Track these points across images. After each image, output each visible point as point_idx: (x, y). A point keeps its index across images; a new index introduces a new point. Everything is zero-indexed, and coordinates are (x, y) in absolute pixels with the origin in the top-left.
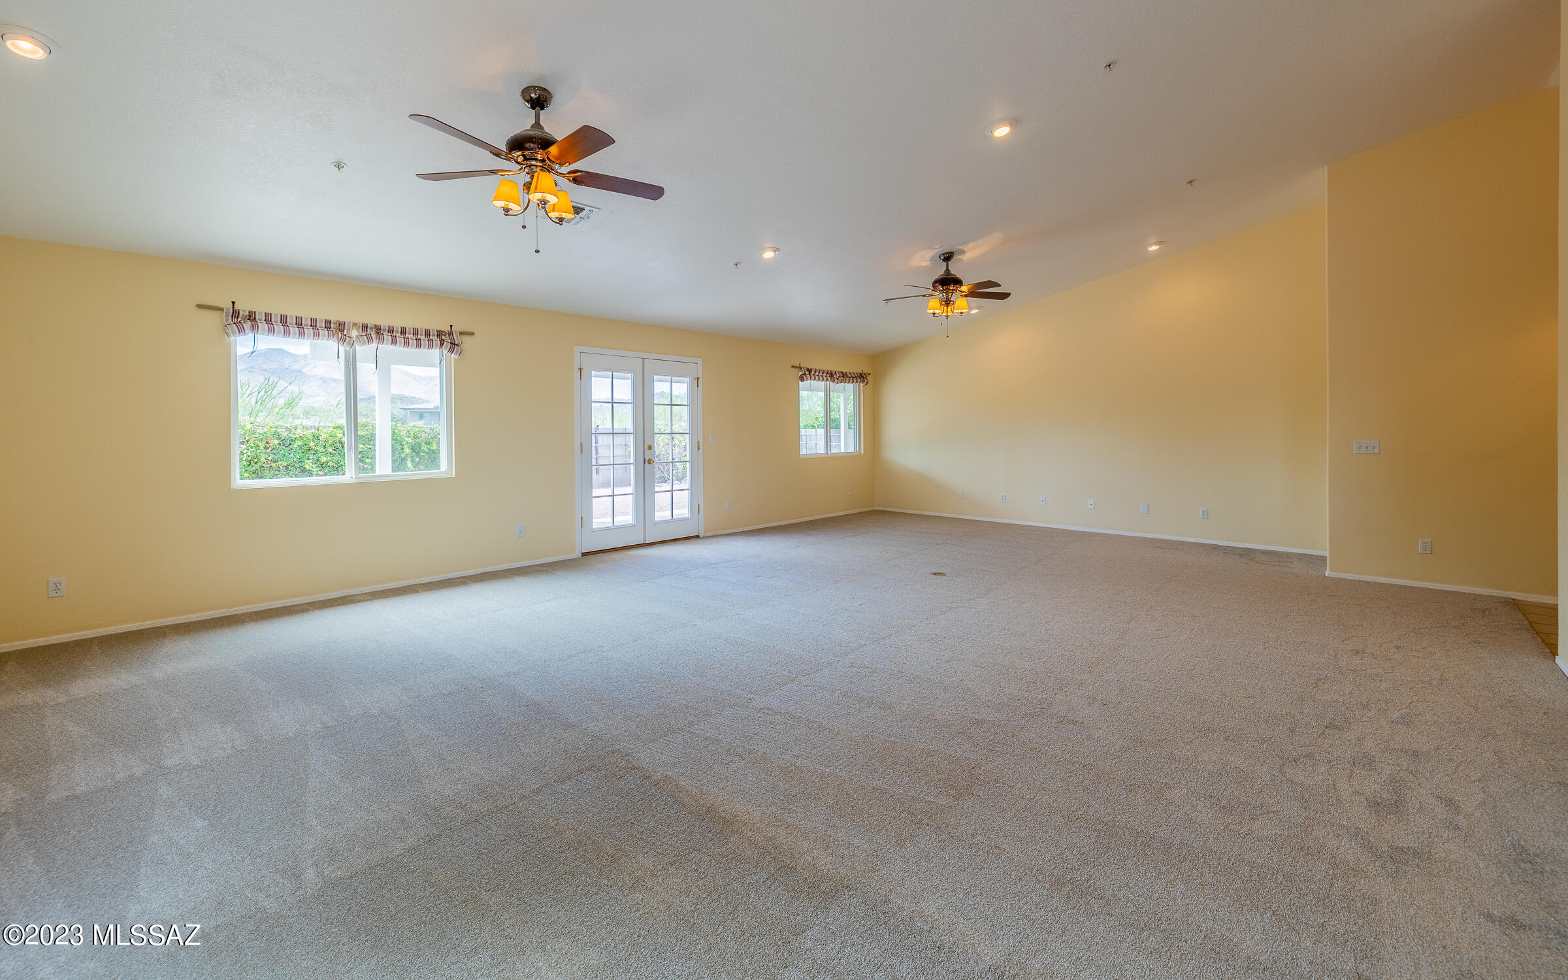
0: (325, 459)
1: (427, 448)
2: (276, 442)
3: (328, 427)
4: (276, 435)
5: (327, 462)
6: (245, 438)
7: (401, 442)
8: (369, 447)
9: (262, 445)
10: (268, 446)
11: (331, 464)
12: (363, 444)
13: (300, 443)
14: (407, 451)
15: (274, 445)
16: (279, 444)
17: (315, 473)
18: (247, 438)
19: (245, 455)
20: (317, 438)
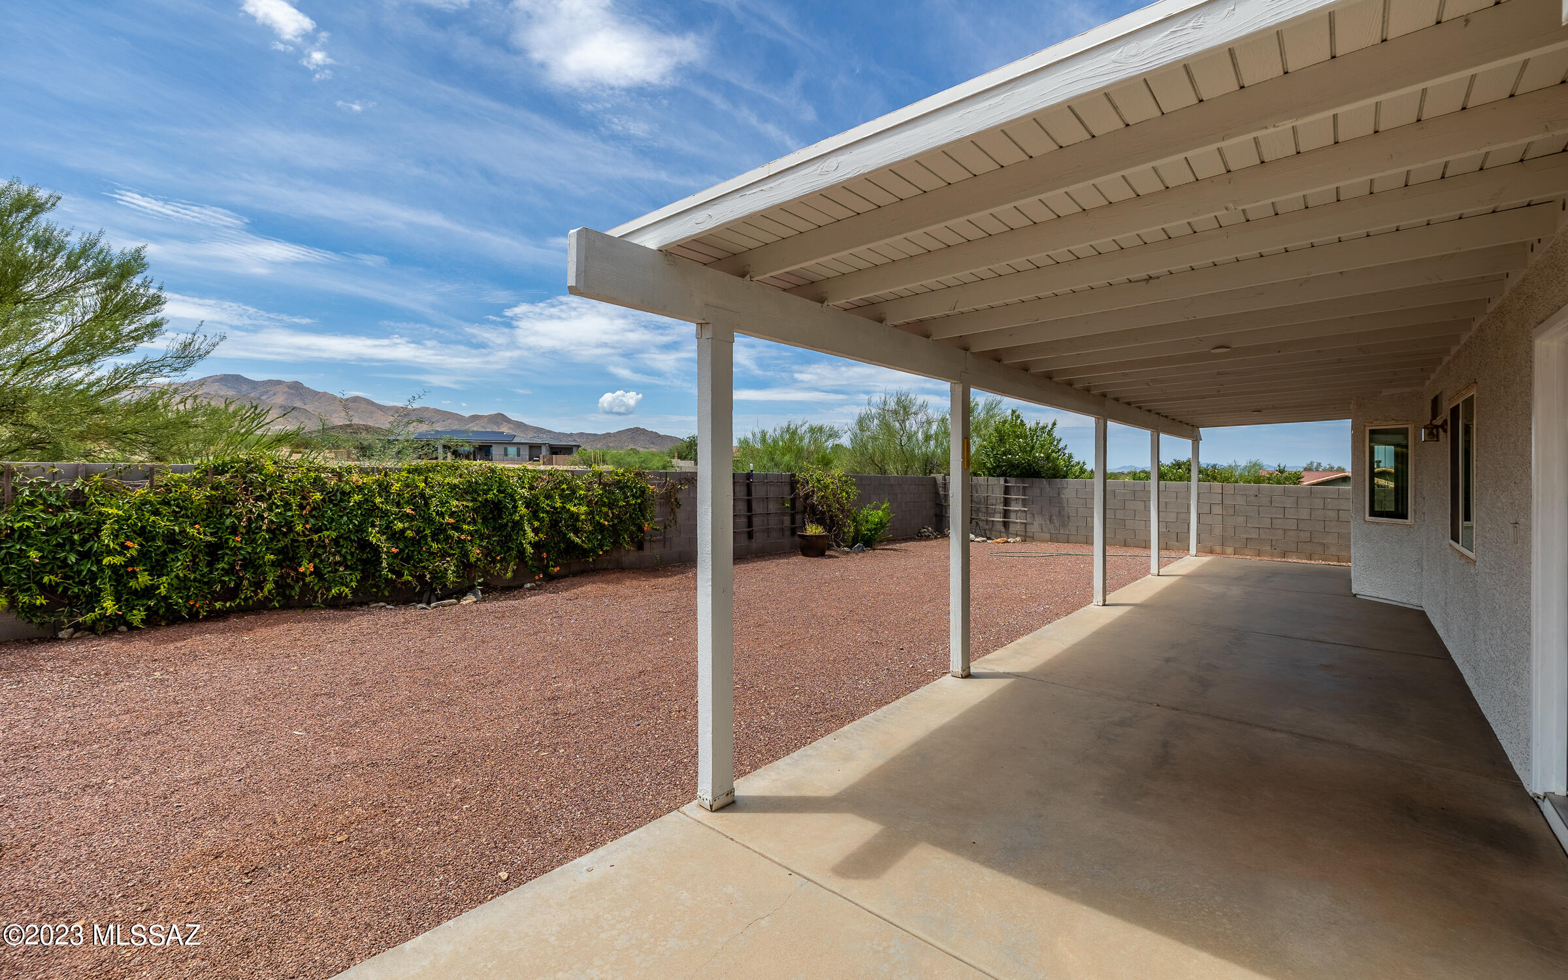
0: (400, 525)
1: (548, 505)
2: (318, 496)
3: (400, 470)
4: (317, 483)
5: (403, 531)
6: (265, 490)
7: (512, 496)
8: (465, 503)
9: (295, 501)
10: (305, 502)
11: (409, 533)
12: (457, 500)
13: (357, 497)
14: (523, 510)
15: (315, 501)
16: (323, 500)
17: (385, 549)
18: (269, 490)
19: (266, 521)
20: (384, 488)
